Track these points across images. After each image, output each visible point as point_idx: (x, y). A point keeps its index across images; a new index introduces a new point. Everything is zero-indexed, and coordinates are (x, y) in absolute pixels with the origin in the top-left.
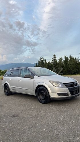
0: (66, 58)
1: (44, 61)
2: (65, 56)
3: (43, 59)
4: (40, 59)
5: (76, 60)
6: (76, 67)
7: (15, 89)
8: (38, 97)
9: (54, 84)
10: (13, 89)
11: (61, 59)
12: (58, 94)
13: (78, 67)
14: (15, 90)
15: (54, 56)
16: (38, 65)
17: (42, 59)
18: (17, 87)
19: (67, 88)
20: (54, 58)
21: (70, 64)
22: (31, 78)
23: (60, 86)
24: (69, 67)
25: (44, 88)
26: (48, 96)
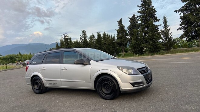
0: (99, 35)
1: (69, 41)
2: (98, 33)
3: (68, 36)
4: (63, 37)
5: (111, 38)
6: (113, 47)
7: (55, 82)
8: (100, 92)
9: (125, 70)
10: (50, 84)
11: (93, 37)
12: (132, 84)
13: (115, 47)
14: (55, 84)
15: (84, 32)
16: (59, 45)
17: (67, 38)
18: (59, 80)
19: (141, 75)
20: (84, 36)
21: (105, 44)
22: (85, 65)
23: (132, 73)
24: (104, 47)
25: (110, 78)
26: (117, 88)
